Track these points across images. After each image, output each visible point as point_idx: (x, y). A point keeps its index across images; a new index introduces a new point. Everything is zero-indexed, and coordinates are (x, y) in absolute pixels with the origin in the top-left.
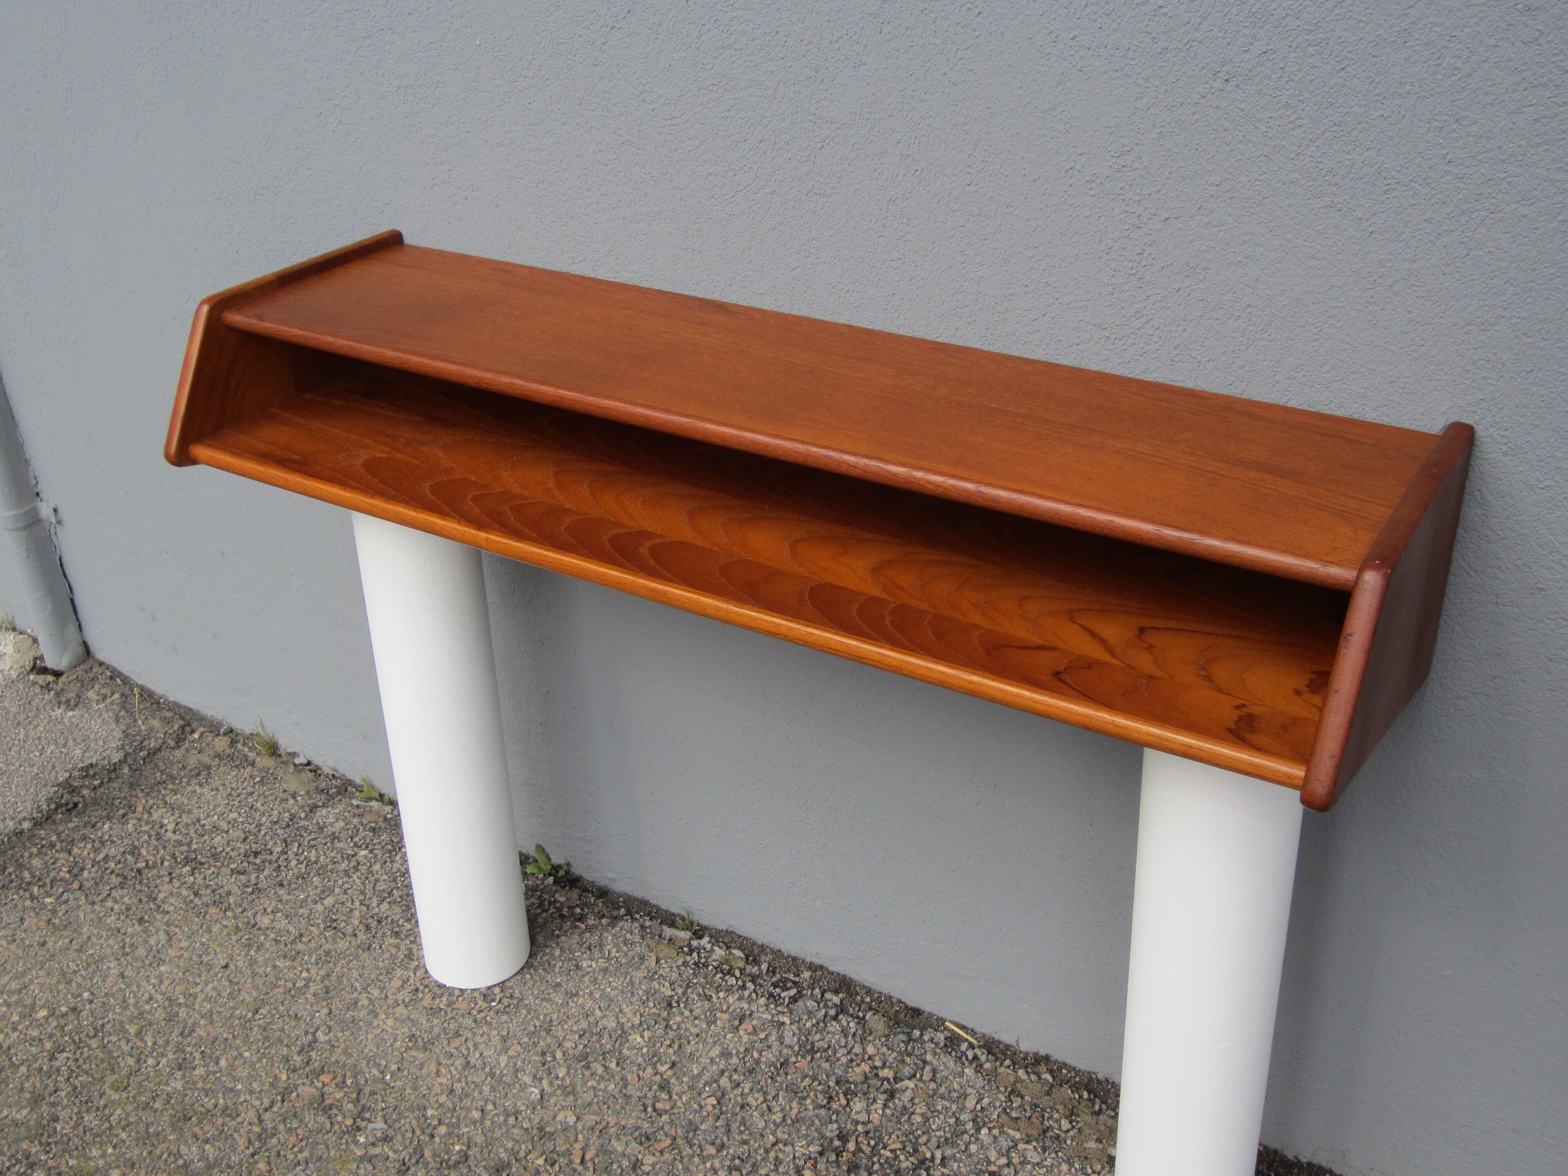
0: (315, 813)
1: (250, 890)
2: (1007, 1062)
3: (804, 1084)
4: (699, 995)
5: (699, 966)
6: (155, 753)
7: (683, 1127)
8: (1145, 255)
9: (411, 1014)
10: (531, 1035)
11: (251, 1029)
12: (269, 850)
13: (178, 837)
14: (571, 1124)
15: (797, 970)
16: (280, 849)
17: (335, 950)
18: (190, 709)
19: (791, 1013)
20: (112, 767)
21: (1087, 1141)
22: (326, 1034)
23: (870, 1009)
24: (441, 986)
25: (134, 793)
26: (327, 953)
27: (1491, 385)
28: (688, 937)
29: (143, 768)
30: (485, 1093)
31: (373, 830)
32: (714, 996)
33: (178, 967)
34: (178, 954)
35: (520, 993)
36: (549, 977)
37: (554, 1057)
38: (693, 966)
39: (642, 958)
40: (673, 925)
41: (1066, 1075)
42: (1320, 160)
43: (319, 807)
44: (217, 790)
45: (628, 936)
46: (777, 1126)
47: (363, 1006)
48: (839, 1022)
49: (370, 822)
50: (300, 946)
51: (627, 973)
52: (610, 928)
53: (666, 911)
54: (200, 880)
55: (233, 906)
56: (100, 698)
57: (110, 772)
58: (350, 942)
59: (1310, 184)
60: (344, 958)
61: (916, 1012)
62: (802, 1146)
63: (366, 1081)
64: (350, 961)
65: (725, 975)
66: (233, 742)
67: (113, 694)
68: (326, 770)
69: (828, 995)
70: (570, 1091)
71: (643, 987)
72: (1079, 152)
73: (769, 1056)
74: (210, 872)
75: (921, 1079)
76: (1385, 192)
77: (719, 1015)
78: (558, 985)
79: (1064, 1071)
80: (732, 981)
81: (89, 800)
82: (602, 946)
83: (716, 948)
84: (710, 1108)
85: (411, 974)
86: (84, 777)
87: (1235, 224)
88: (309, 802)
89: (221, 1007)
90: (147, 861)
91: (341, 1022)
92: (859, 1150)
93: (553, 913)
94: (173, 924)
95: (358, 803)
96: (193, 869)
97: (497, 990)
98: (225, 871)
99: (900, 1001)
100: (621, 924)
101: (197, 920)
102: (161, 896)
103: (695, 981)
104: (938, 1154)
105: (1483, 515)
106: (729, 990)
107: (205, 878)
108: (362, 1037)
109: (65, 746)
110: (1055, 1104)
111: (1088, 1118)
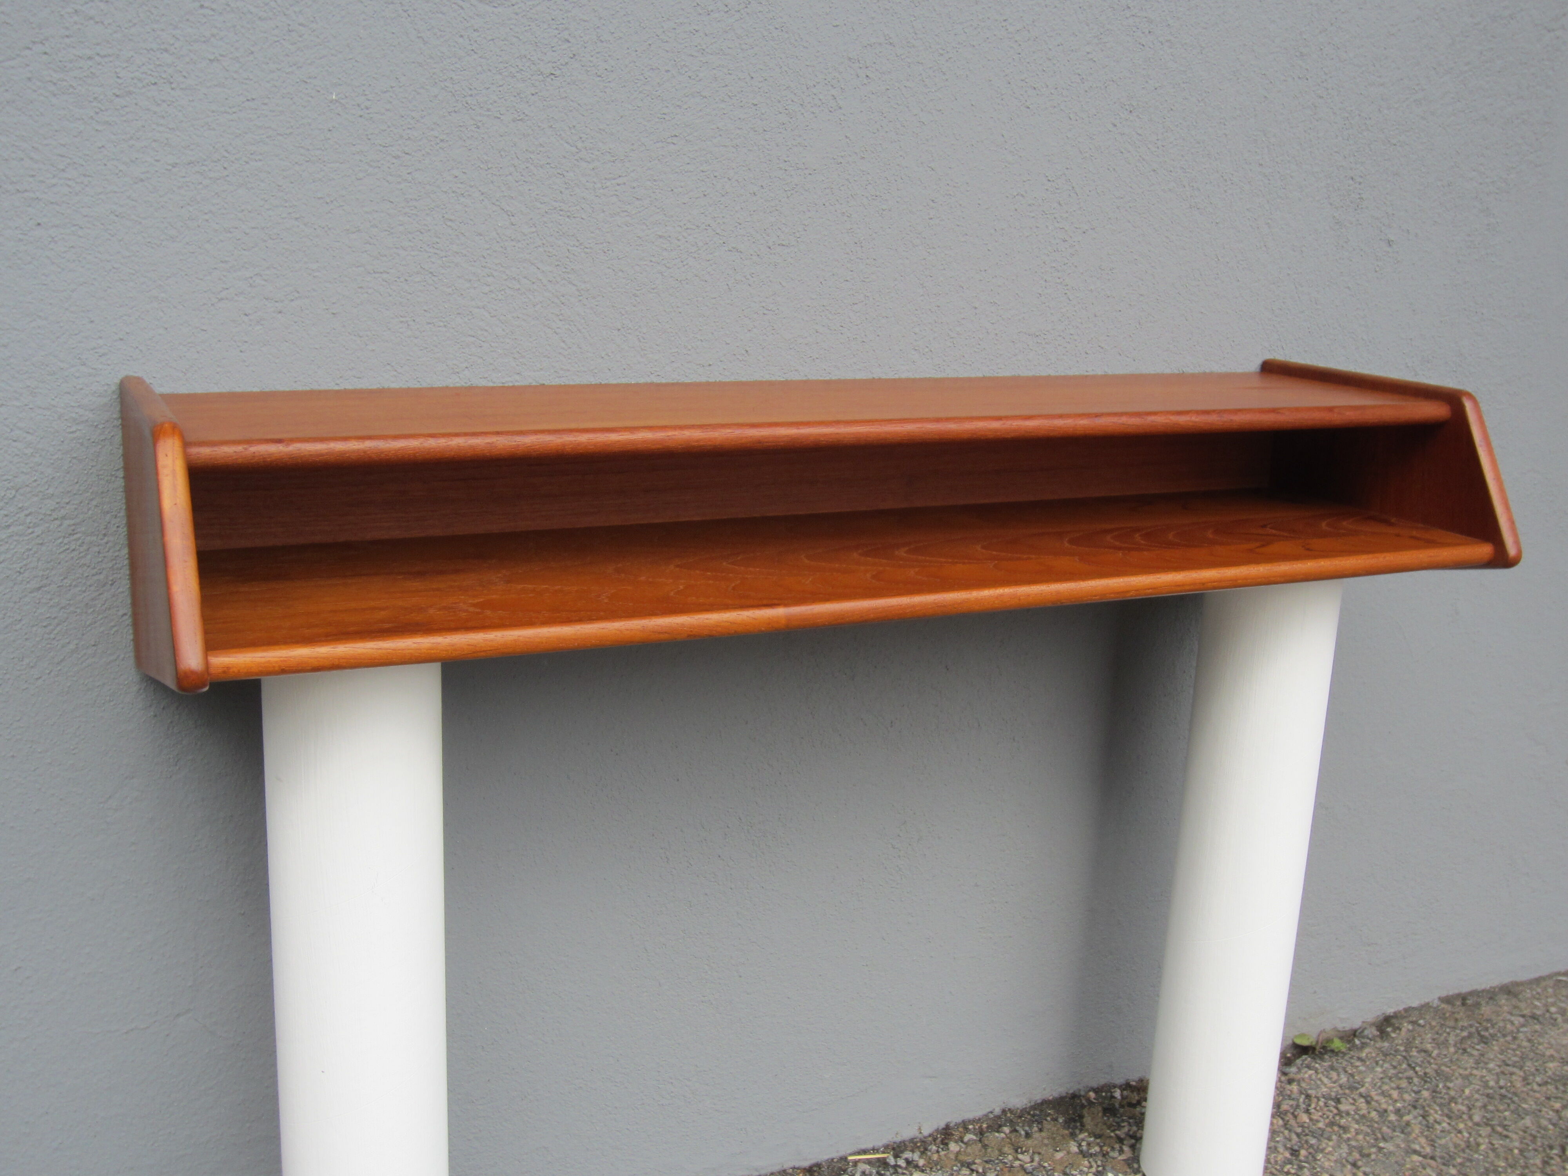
2: (933, 1148)
21: (1053, 1156)
41: (974, 1129)
61: (817, 1167)
79: (971, 1127)
99: (795, 1168)
110: (1000, 1151)
111: (1029, 1142)
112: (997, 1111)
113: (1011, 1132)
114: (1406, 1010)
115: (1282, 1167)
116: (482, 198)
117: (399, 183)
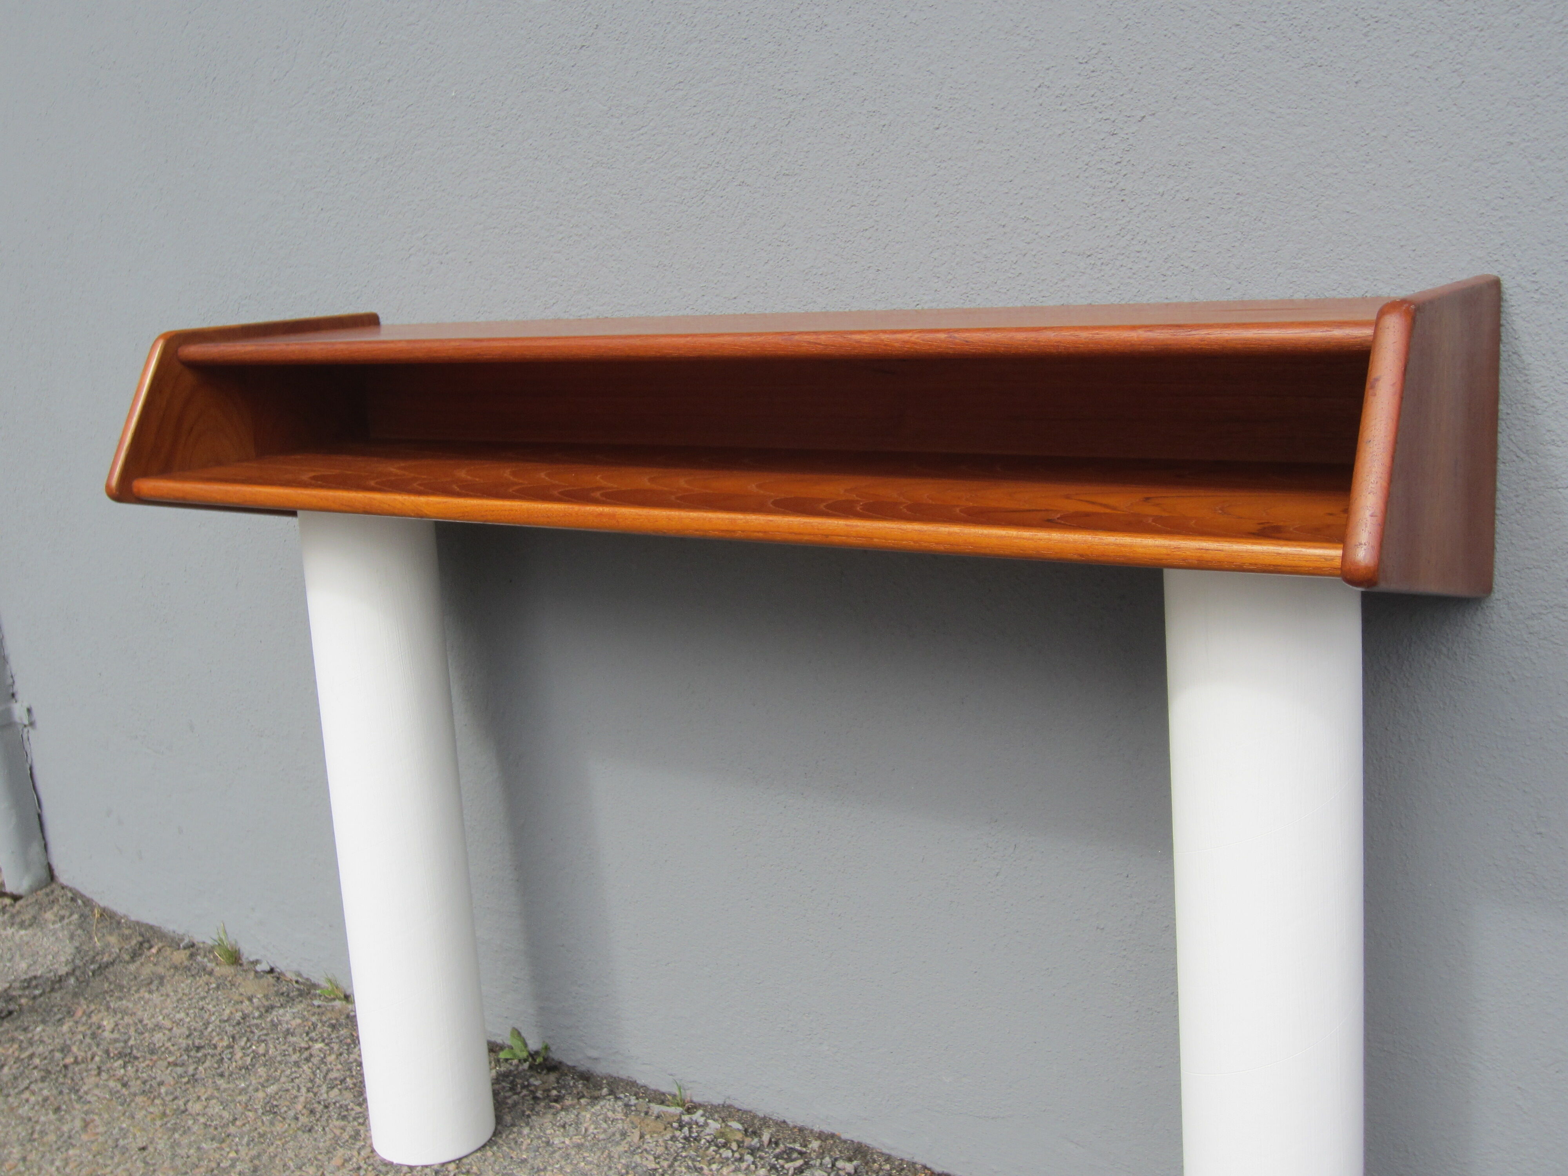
0: (271, 1013)
1: (185, 1080)
4: (688, 1167)
5: (689, 1141)
6: (107, 967)
8: (1124, 163)
12: (213, 1044)
13: (116, 1035)
15: (804, 1140)
16: (225, 1043)
17: (272, 1132)
18: (152, 927)
20: (58, 978)
24: (388, 1164)
25: (76, 1001)
26: (262, 1135)
27: (1511, 225)
28: (678, 1112)
29: (91, 979)
31: (333, 1027)
32: (705, 1167)
33: (90, 1150)
34: (93, 1138)
35: (479, 1169)
36: (514, 1155)
38: (683, 1141)
39: (624, 1134)
40: (662, 1102)
42: (1294, 16)
43: (276, 1007)
44: (168, 995)
45: (610, 1114)
49: (330, 1019)
50: (232, 1129)
51: (605, 1148)
52: (589, 1107)
53: (655, 1091)
54: (131, 1072)
55: (163, 1095)
56: (57, 919)
57: (53, 982)
58: (289, 1125)
59: (1286, 44)
60: (281, 1140)
64: (287, 1142)
65: (719, 1148)
66: (192, 956)
67: (71, 915)
68: (290, 975)
69: (840, 1164)
71: (623, 1161)
72: (1047, 66)
74: (144, 1065)
76: (1366, 35)
78: (524, 1161)
80: (726, 1153)
81: (26, 1008)
82: (577, 1123)
83: (709, 1121)
85: (355, 1153)
86: (24, 988)
87: (1215, 107)
88: (266, 1003)
90: (76, 1058)
93: (525, 1096)
94: (92, 1112)
95: (320, 1003)
96: (126, 1063)
97: (452, 1167)
98: (162, 1064)
99: (925, 1167)
100: (602, 1103)
101: (120, 1108)
102: (85, 1088)
103: (684, 1154)
105: (1525, 381)
106: (724, 1162)
107: (137, 1071)
109: (10, 960)
116: (549, 159)
117: (497, 155)
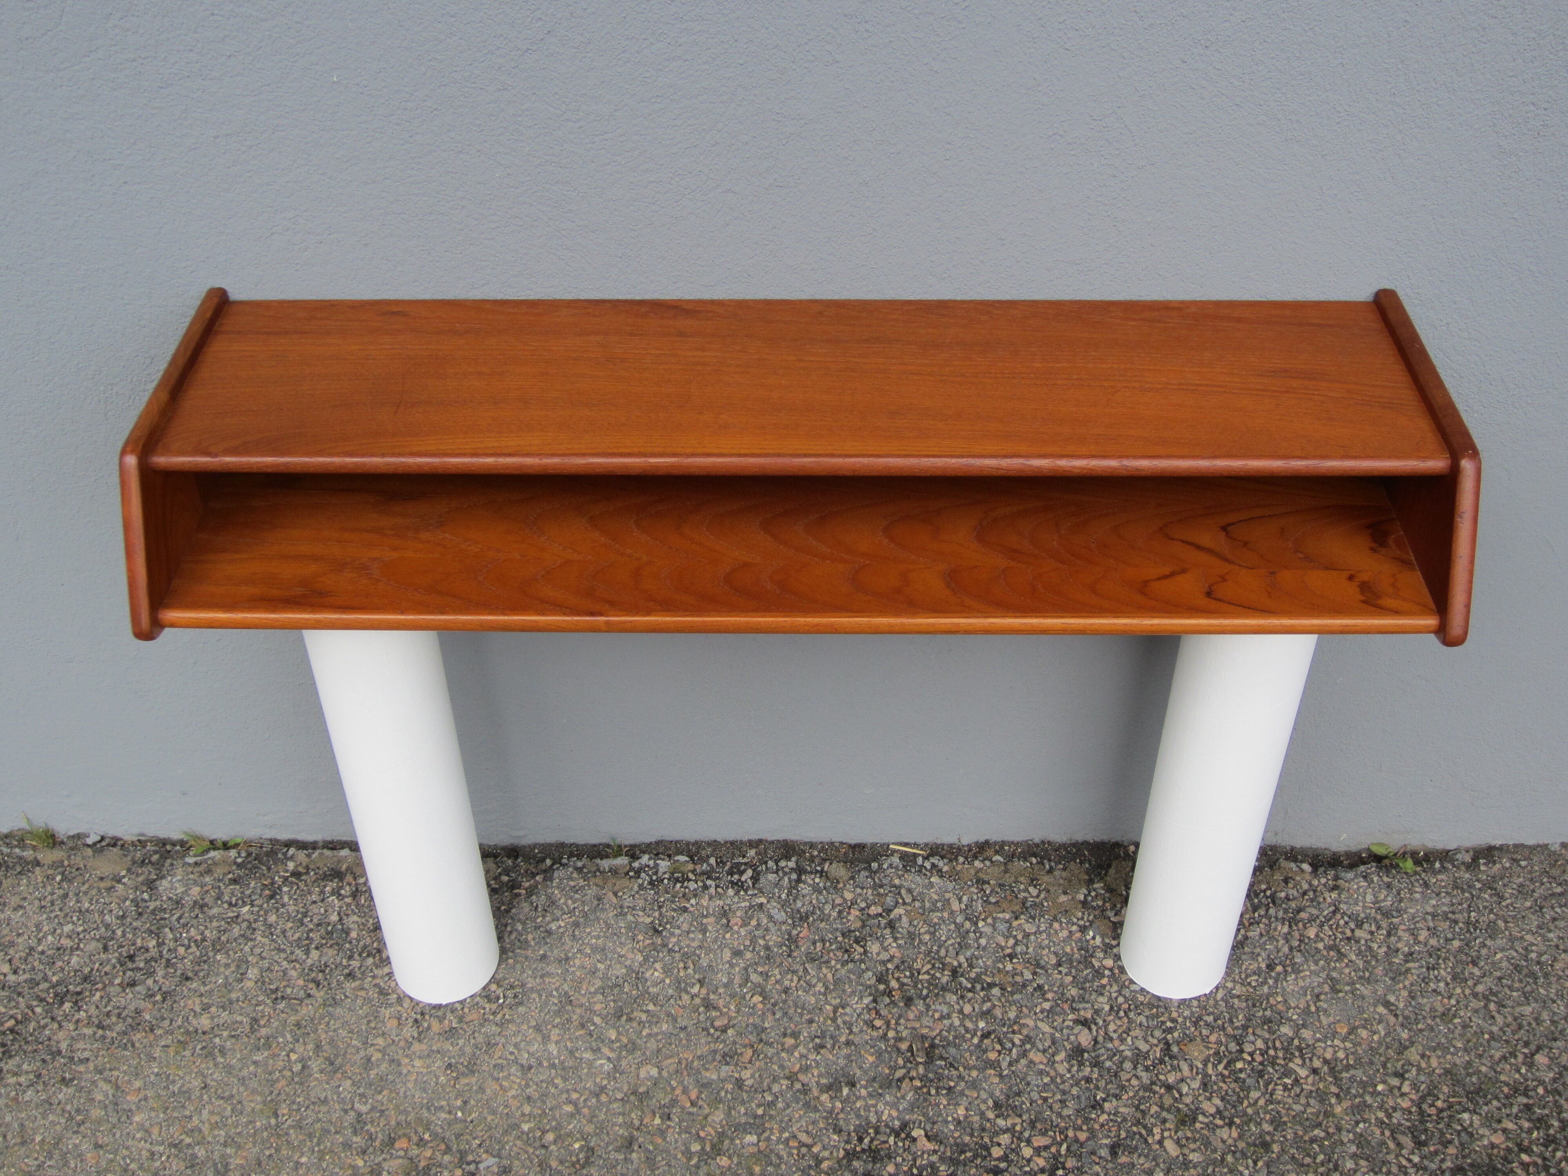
0: (157, 888)
1: (158, 998)
2: (961, 859)
3: (818, 949)
4: (675, 910)
5: (655, 885)
7: (752, 1033)
9: (431, 1046)
10: (558, 1013)
11: (287, 1134)
12: (141, 948)
14: (656, 1075)
15: (741, 852)
16: (154, 942)
17: (303, 1019)
19: (763, 893)
21: (1058, 897)
22: (365, 1103)
23: (824, 860)
24: (439, 1007)
26: (298, 1025)
28: (626, 862)
30: (561, 1086)
31: (234, 881)
32: (688, 906)
33: (152, 1109)
34: (141, 1096)
35: (516, 979)
36: (530, 953)
37: (594, 1024)
38: (650, 887)
39: (600, 899)
40: (604, 856)
41: (1009, 850)
43: (155, 880)
44: (22, 907)
45: (572, 883)
46: (825, 994)
47: (378, 1060)
48: (805, 883)
49: (225, 874)
50: (264, 1031)
51: (598, 919)
52: (549, 883)
53: (585, 845)
54: (93, 1011)
55: (154, 1022)
58: (312, 1004)
60: (320, 1023)
61: (860, 847)
62: (857, 1003)
63: (442, 1128)
64: (328, 1024)
65: (682, 882)
68: (128, 838)
69: (783, 863)
70: (632, 1047)
71: (622, 925)
73: (773, 938)
74: (96, 998)
75: (904, 903)
77: (705, 921)
78: (544, 957)
79: (1006, 848)
80: (692, 885)
82: (555, 903)
83: (658, 862)
84: (760, 1006)
85: (399, 1008)
88: (140, 879)
89: (236, 1127)
91: (370, 1085)
92: (903, 985)
94: (105, 1069)
95: (194, 859)
96: (76, 1003)
97: (493, 987)
99: (842, 843)
100: (556, 875)
101: (127, 1053)
102: (64, 1046)
103: (662, 899)
104: (962, 959)
106: (696, 894)
107: (97, 1007)
108: (403, 1089)
110: (1016, 878)
111: (1046, 878)
112: (1037, 840)
113: (1038, 863)
114: (1516, 846)
115: (1247, 976)
116: (478, 154)
117: (403, 145)
